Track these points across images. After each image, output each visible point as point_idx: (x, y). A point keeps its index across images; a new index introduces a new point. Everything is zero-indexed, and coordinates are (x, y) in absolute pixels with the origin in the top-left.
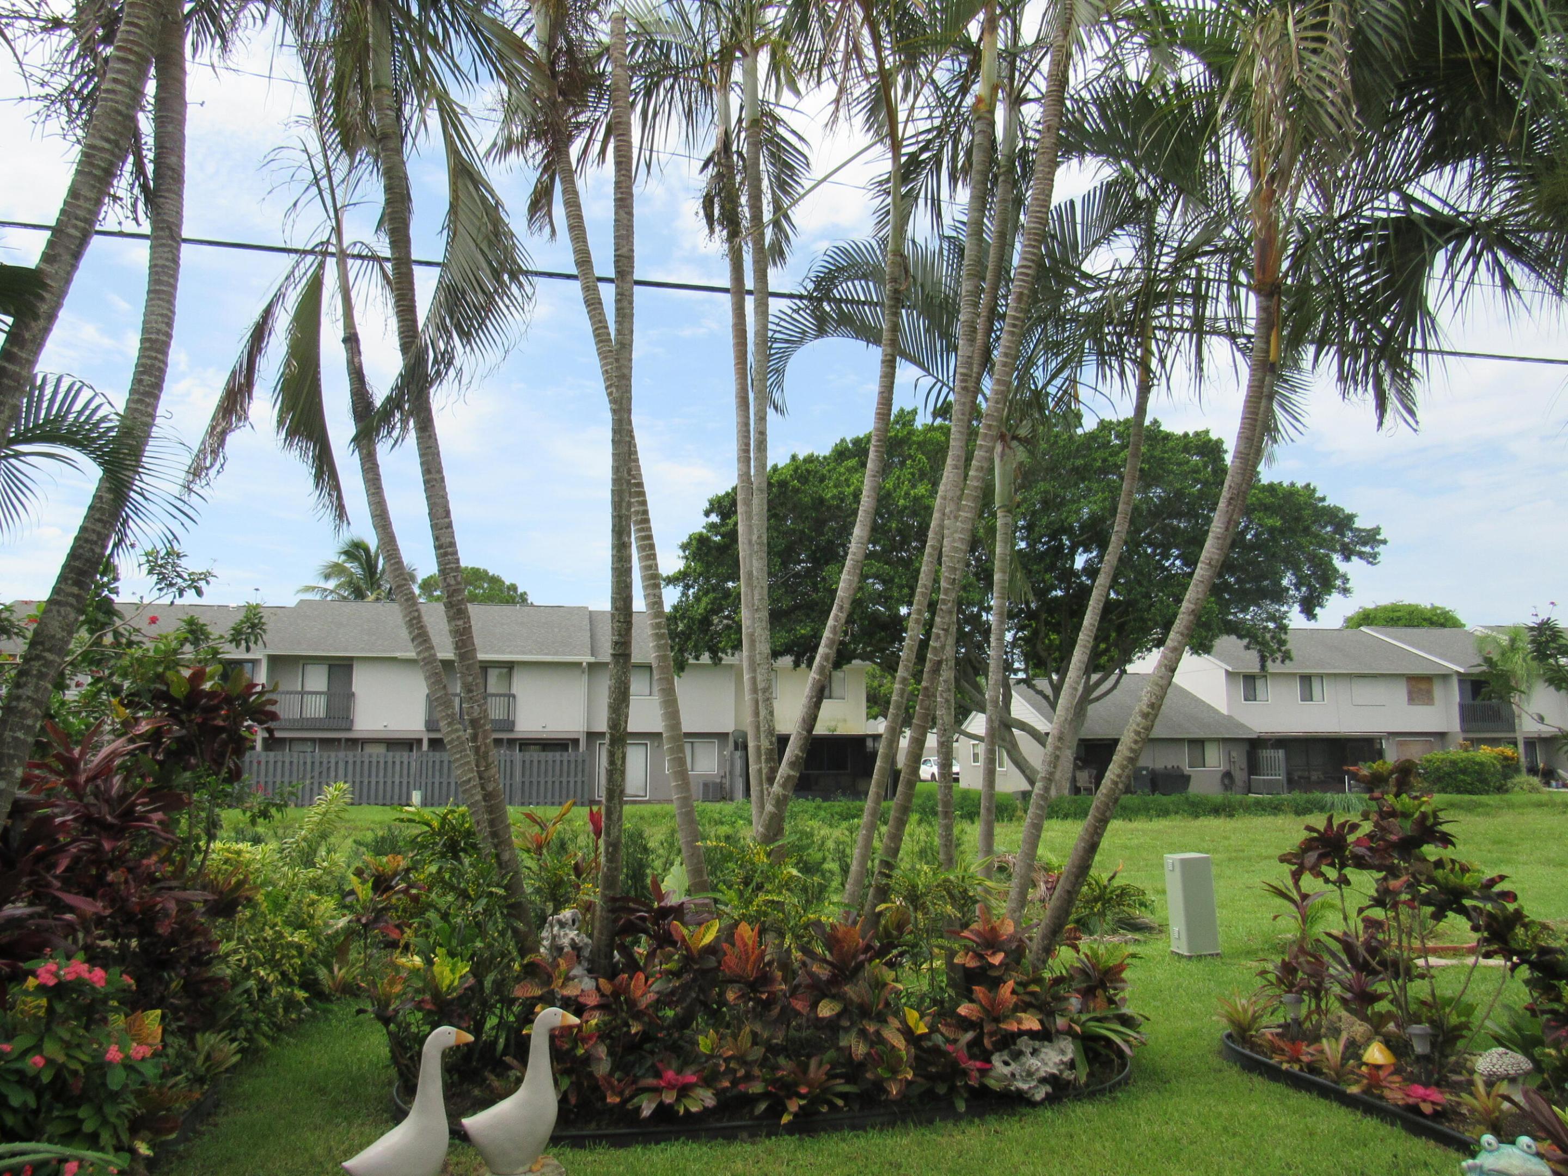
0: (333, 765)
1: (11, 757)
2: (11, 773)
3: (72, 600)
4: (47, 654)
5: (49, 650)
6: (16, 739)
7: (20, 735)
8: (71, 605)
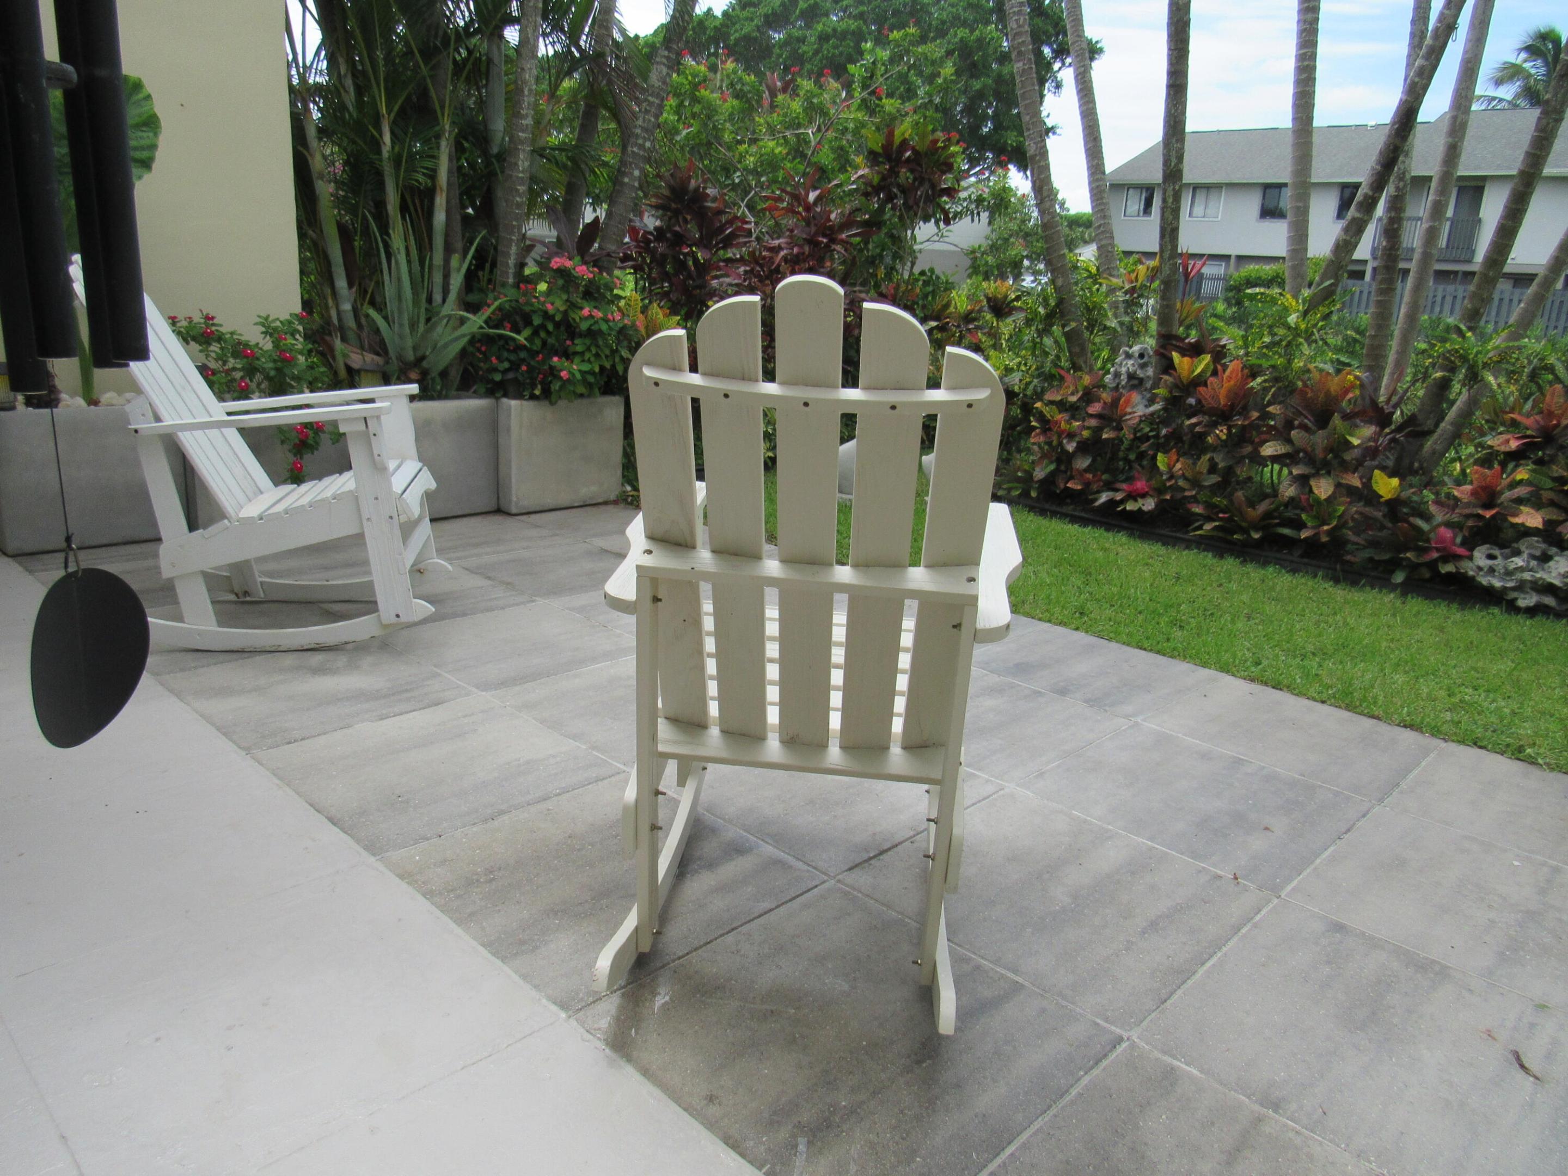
0: (1439, 299)
1: (631, 164)
2: (632, 174)
3: (665, 61)
4: (650, 98)
5: (651, 95)
6: (633, 152)
7: (635, 149)
8: (664, 64)
